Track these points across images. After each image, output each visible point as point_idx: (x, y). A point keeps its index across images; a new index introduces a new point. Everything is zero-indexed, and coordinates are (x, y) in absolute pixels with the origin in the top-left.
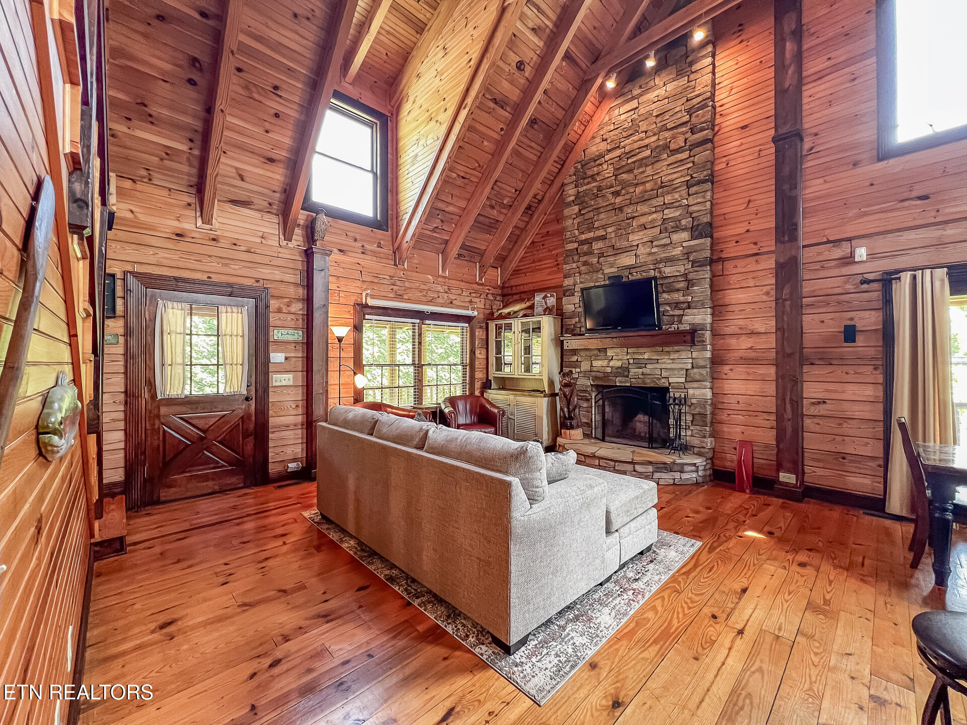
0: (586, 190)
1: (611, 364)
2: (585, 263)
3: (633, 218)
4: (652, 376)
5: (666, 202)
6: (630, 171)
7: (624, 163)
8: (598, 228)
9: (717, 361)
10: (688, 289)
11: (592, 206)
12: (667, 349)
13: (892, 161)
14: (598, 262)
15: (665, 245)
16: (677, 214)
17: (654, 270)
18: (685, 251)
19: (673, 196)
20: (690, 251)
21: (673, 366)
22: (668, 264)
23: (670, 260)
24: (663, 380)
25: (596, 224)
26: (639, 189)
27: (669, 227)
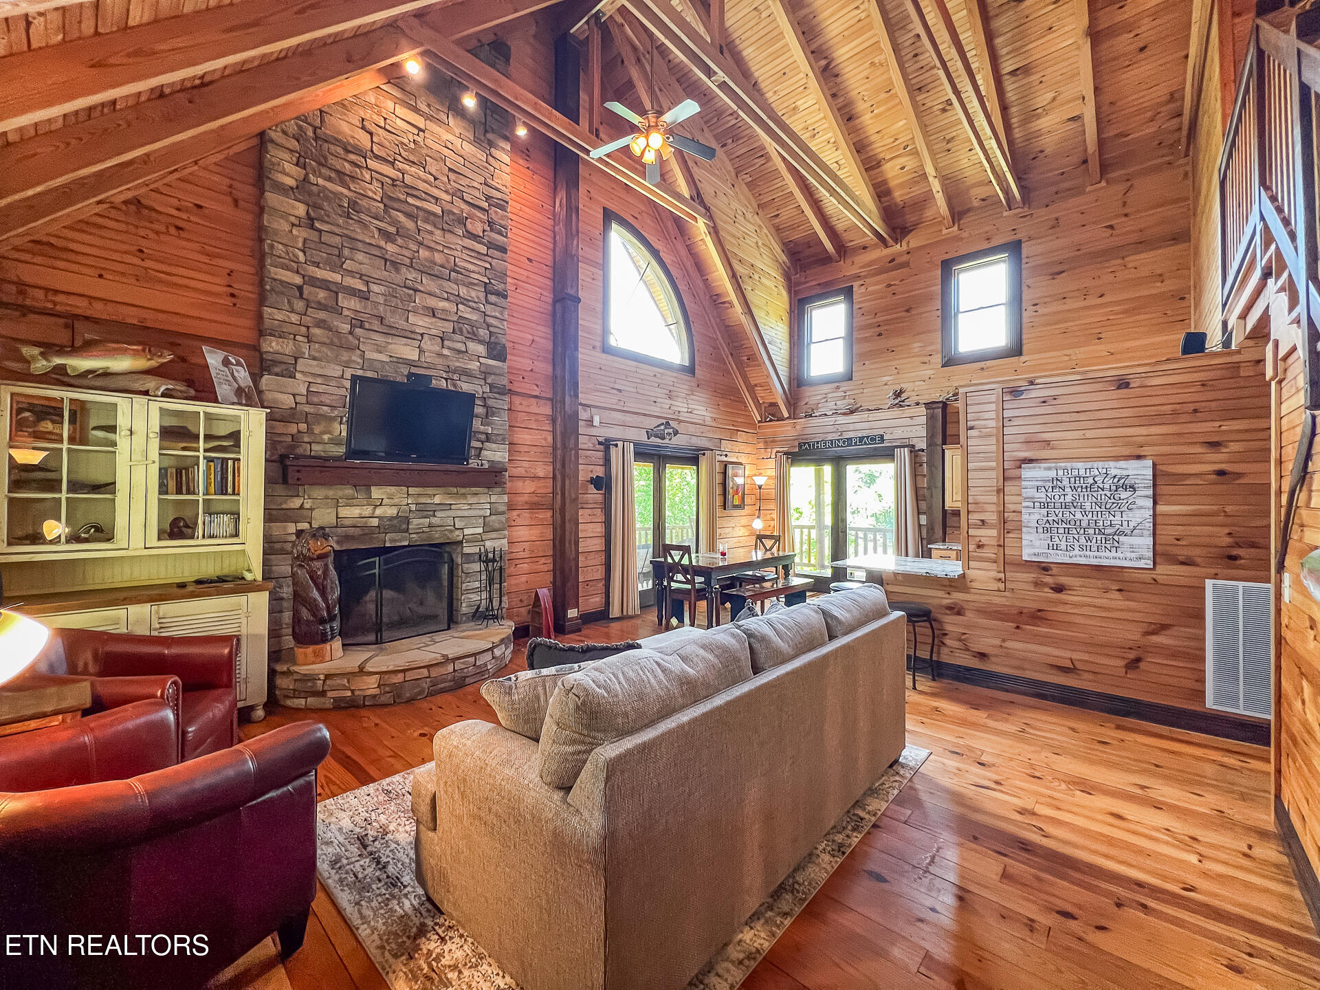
0: (325, 187)
1: (378, 512)
2: (321, 324)
3: (416, 290)
4: (443, 529)
5: (461, 294)
6: (409, 215)
7: (402, 197)
8: (351, 273)
9: (511, 506)
10: (487, 417)
11: (338, 226)
12: (463, 490)
13: (610, 357)
14: (351, 333)
15: (459, 352)
16: (475, 318)
17: (446, 379)
18: (483, 369)
19: (468, 292)
20: (489, 371)
21: (471, 513)
22: (463, 378)
23: (466, 373)
24: (457, 533)
25: (348, 265)
26: (423, 253)
27: (465, 330)
